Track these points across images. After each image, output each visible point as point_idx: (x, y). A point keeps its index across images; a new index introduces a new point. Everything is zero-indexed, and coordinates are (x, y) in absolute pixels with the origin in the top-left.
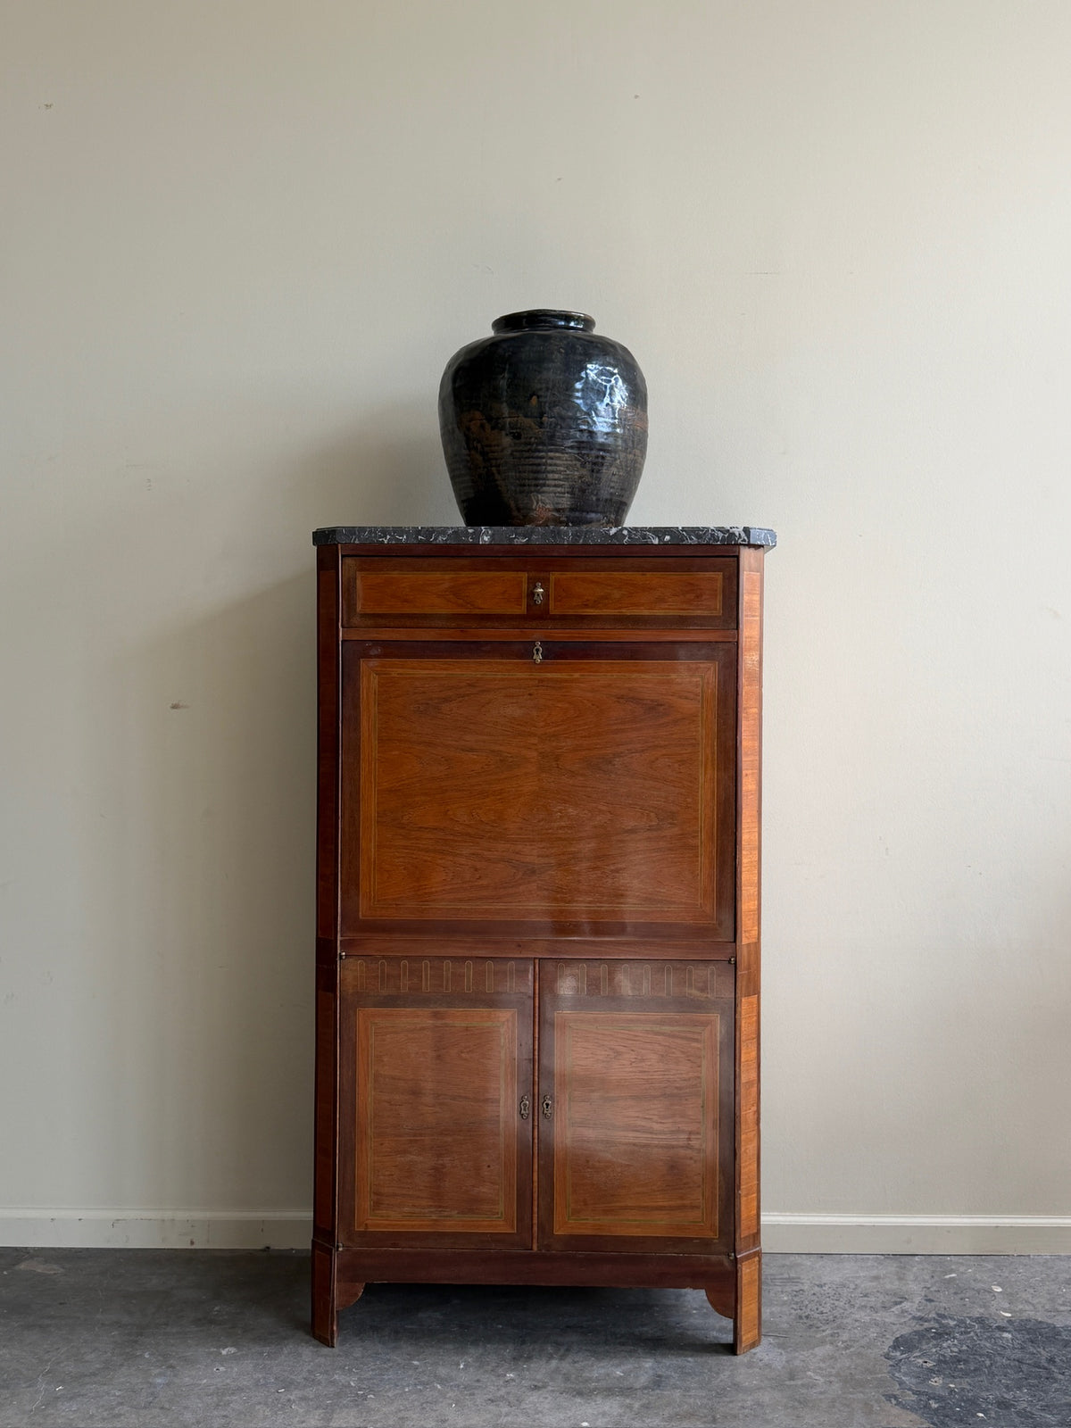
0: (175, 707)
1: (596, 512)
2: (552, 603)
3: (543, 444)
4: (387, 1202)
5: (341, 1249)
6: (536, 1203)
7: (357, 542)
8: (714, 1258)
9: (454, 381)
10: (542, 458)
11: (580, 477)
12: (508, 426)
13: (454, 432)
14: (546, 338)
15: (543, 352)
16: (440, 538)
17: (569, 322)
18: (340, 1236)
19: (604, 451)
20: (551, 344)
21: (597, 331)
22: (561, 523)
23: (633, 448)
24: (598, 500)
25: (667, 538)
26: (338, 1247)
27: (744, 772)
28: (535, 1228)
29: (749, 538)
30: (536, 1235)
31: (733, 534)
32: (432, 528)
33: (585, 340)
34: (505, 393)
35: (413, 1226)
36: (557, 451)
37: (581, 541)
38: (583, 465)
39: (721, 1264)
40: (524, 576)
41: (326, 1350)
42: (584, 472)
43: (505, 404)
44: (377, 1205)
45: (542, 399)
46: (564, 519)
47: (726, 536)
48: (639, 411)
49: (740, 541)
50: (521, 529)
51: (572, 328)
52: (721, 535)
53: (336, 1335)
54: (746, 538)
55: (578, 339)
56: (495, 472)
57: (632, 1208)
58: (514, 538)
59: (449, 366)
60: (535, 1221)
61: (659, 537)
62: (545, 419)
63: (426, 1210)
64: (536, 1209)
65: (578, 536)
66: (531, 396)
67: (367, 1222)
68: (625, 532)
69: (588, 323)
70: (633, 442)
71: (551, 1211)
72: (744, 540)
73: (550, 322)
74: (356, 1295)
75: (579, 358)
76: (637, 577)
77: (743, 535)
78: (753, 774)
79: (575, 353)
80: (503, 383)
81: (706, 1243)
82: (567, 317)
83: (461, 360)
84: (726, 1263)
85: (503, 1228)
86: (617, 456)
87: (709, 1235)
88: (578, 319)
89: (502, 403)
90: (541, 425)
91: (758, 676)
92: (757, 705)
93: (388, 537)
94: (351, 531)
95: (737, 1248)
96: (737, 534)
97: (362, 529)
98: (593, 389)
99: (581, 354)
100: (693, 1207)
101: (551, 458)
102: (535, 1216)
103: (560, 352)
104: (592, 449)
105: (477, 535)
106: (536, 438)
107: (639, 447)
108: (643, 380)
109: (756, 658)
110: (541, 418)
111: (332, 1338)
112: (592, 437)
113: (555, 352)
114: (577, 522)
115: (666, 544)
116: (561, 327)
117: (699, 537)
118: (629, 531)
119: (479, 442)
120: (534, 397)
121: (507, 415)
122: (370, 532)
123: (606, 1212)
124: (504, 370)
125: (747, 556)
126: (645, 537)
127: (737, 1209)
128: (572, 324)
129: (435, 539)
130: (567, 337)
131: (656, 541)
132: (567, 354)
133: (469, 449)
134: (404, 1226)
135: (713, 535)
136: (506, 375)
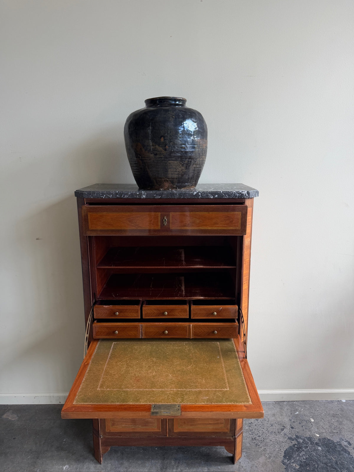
0: (37, 239)
1: (188, 183)
2: (171, 225)
3: (167, 158)
4: (117, 424)
5: (102, 437)
6: (168, 423)
7: (92, 197)
8: (228, 438)
9: (129, 128)
10: (166, 163)
11: (181, 171)
12: (152, 150)
13: (130, 150)
14: (167, 111)
15: (166, 117)
16: (126, 196)
17: (176, 102)
18: (101, 433)
19: (191, 159)
20: (169, 113)
21: (188, 105)
22: (174, 188)
23: (202, 156)
24: (188, 178)
25: (217, 196)
26: (101, 437)
27: (244, 283)
28: (168, 430)
29: (249, 196)
30: (168, 432)
31: (243, 194)
32: (122, 192)
33: (183, 111)
34: (150, 136)
35: (126, 430)
36: (172, 160)
37: (182, 197)
38: (183, 165)
39: (230, 439)
40: (159, 214)
41: (99, 465)
42: (183, 168)
43: (150, 141)
44: (113, 425)
45: (166, 138)
46: (175, 186)
47: (240, 195)
48: (205, 140)
49: (245, 197)
50: (158, 192)
51: (178, 105)
52: (238, 195)
53: (102, 461)
54: (248, 196)
55: (180, 111)
56: (147, 168)
57: (200, 424)
58: (155, 196)
59: (127, 121)
60: (168, 428)
61: (213, 196)
62: (167, 147)
63: (130, 426)
64: (168, 425)
65: (181, 195)
66: (161, 137)
67: (110, 429)
68: (200, 194)
69: (184, 101)
70: (202, 153)
71: (173, 425)
72: (247, 197)
73: (168, 102)
74: (108, 450)
75: (181, 120)
76: (206, 214)
77: (247, 195)
78: (246, 282)
79: (179, 118)
80: (149, 131)
81: (225, 433)
82: (175, 100)
83: (131, 119)
84: (232, 438)
85: (157, 430)
86: (196, 160)
87: (227, 431)
88: (179, 100)
89: (149, 140)
90: (165, 150)
91: (249, 246)
92: (249, 257)
93: (104, 196)
94: (89, 193)
95: (236, 434)
96: (244, 194)
97: (94, 193)
98: (187, 133)
99: (181, 118)
100: (221, 423)
101: (170, 163)
102: (168, 427)
103: (173, 118)
104: (186, 159)
105: (141, 194)
106: (163, 155)
107: (204, 155)
108: (206, 126)
109: (249, 240)
110: (165, 146)
111: (101, 462)
112: (186, 154)
113: (171, 118)
114: (180, 187)
115: (216, 198)
116: (172, 104)
117: (229, 195)
118: (201, 193)
119: (140, 155)
120: (162, 138)
121: (151, 145)
122: (97, 194)
123: (192, 425)
124: (149, 126)
125: (248, 202)
126: (207, 196)
127: (236, 424)
128: (177, 103)
129: (124, 197)
130: (175, 109)
131: (212, 197)
132: (176, 118)
133: (136, 157)
134: (123, 430)
135: (235, 195)
136: (150, 128)
